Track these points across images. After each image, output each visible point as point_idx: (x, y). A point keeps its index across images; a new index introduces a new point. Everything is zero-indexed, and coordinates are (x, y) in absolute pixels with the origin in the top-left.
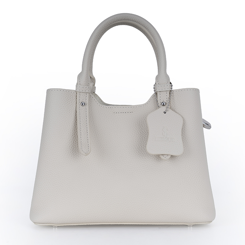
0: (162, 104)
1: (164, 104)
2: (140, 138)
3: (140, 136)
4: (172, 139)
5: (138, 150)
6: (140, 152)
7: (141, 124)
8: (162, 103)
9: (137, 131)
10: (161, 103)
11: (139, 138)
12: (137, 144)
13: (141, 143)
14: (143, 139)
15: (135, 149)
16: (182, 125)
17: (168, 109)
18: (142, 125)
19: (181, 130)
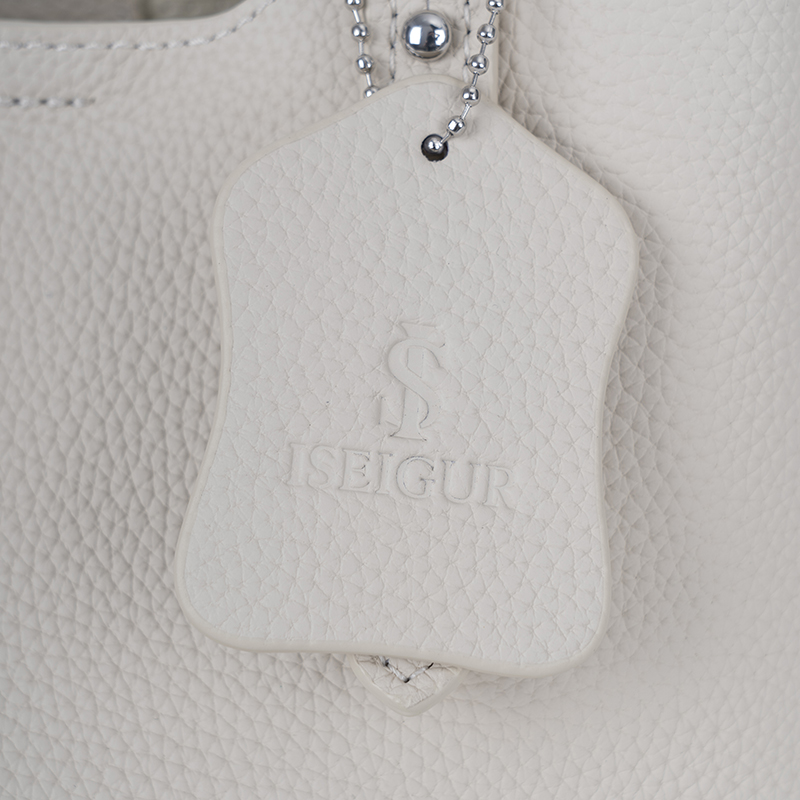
0: (416, 36)
1: (429, 43)
2: (149, 407)
3: (153, 385)
4: (480, 472)
5: (127, 542)
6: (146, 568)
7: (169, 250)
8: (416, 20)
9: (120, 328)
10: (400, 22)
11: (139, 402)
12: (115, 479)
13: (156, 466)
14: (188, 424)
15: (94, 526)
16: (616, 311)
17: (468, 112)
18: (186, 258)
19: (597, 369)
